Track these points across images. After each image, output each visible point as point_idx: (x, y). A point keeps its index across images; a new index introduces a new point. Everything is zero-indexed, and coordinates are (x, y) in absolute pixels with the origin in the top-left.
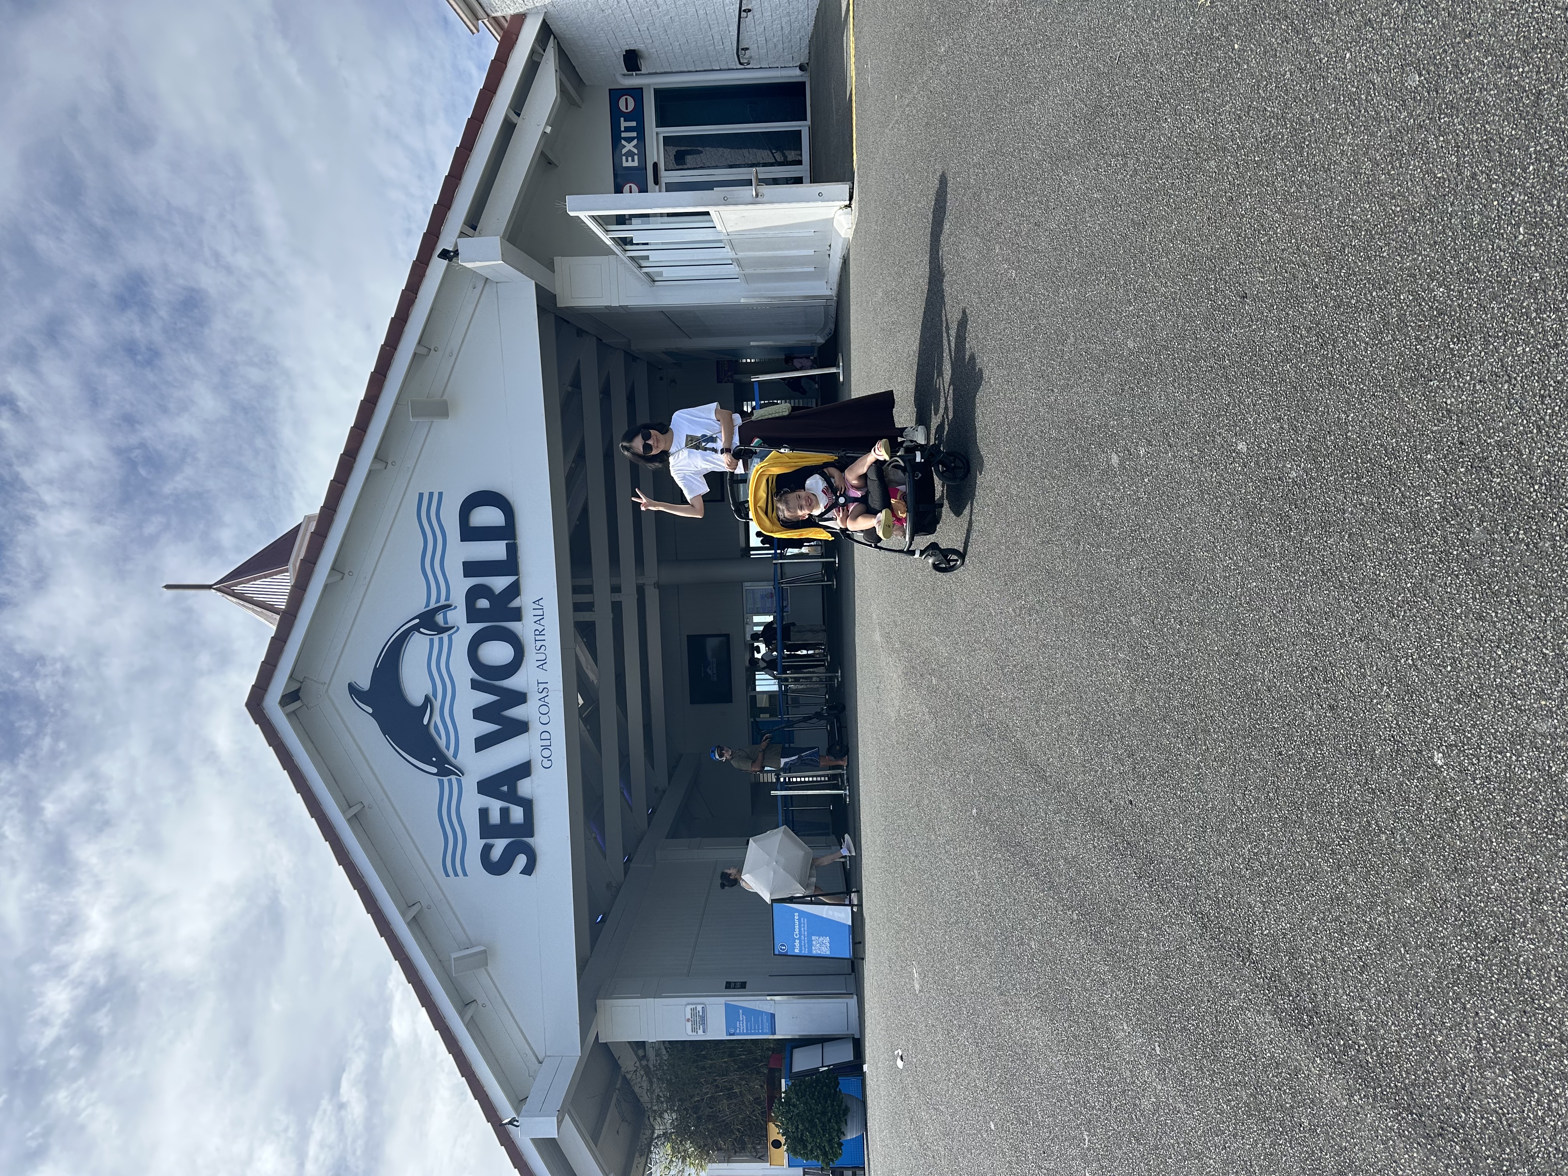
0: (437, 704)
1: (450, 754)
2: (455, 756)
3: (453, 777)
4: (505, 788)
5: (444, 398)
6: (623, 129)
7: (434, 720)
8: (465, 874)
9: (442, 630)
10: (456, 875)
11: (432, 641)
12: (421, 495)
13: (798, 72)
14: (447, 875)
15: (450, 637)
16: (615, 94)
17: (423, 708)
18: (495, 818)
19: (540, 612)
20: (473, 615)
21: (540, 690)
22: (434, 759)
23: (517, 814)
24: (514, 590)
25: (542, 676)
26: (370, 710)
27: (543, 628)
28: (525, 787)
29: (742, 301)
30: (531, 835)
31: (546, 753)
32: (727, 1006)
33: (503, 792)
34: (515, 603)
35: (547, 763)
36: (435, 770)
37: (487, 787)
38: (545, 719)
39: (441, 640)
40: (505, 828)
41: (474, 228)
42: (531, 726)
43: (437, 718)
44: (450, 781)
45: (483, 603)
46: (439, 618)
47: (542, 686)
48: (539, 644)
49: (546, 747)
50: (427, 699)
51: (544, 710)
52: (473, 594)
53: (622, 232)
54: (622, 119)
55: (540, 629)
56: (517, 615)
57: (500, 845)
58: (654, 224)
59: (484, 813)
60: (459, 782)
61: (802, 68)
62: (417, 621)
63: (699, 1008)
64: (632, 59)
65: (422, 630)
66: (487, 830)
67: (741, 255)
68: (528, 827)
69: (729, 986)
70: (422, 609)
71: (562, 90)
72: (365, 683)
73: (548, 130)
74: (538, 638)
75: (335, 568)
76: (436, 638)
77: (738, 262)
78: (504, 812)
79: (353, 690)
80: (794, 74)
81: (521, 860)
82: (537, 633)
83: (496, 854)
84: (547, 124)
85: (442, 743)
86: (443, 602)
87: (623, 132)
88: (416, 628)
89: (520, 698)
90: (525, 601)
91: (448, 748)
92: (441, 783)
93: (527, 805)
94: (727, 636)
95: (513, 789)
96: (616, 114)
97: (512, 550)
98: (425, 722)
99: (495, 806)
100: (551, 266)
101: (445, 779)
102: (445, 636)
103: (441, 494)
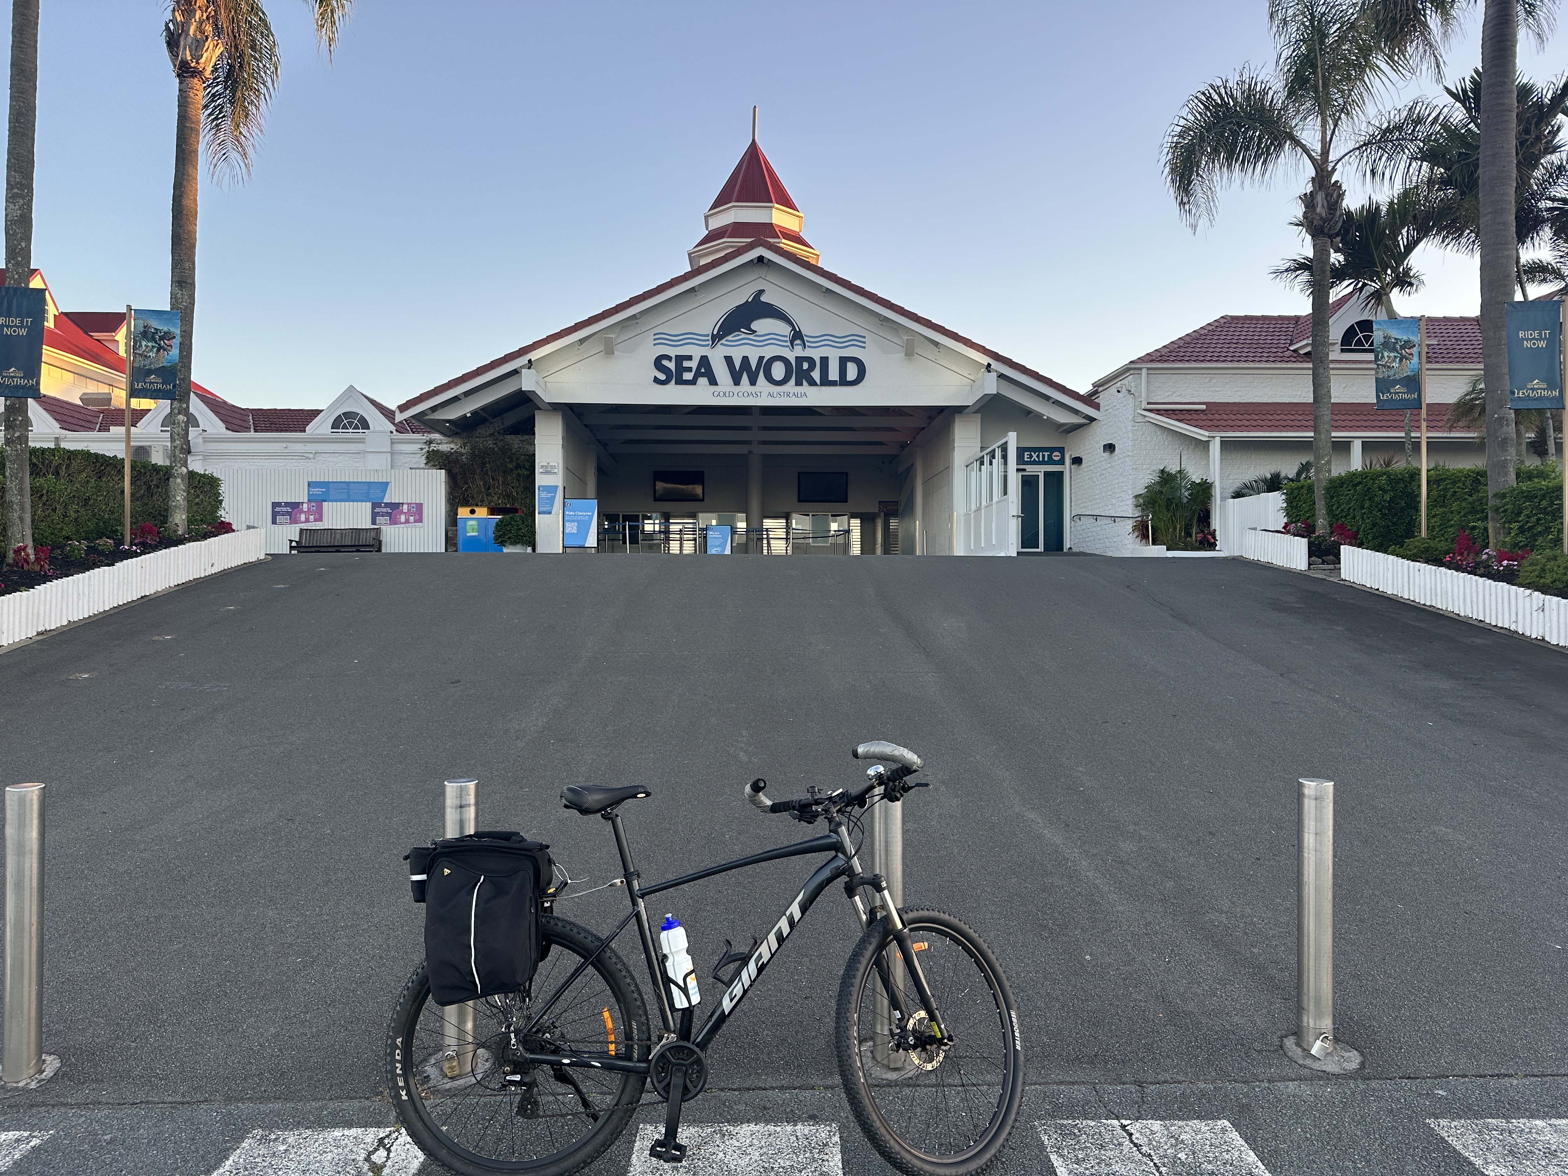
0: (751, 337)
1: (723, 341)
2: (722, 344)
3: (710, 342)
4: (703, 370)
5: (916, 355)
6: (1044, 454)
7: (742, 335)
8: (655, 345)
9: (792, 342)
10: (655, 340)
11: (786, 336)
12: (864, 337)
14: (655, 335)
15: (788, 346)
16: (1062, 450)
17: (749, 329)
19: (799, 396)
21: (756, 393)
22: (721, 333)
23: (688, 376)
25: (765, 394)
26: (749, 300)
27: (791, 397)
28: (703, 381)
30: (676, 383)
32: (557, 487)
33: (701, 369)
34: (805, 382)
36: (715, 333)
37: (704, 361)
38: (740, 394)
40: (681, 369)
41: (999, 377)
43: (743, 336)
44: (708, 340)
45: (805, 366)
46: (798, 342)
48: (782, 394)
49: (725, 394)
50: (754, 332)
51: (746, 394)
53: (998, 454)
54: (1049, 454)
55: (791, 395)
56: (799, 383)
57: (671, 365)
58: (1002, 468)
59: (690, 358)
60: (708, 345)
61: (1070, 548)
62: (798, 330)
63: (556, 471)
64: (1077, 461)
65: (793, 332)
66: (680, 359)
67: (983, 511)
68: (680, 382)
69: (564, 488)
73: (1045, 417)
74: (786, 393)
75: (828, 291)
76: (788, 339)
78: (689, 369)
79: (762, 292)
80: (1067, 544)
81: (662, 377)
82: (788, 393)
83: (665, 363)
84: (1048, 417)
85: (730, 338)
86: (807, 344)
88: (794, 329)
89: (753, 382)
90: (805, 387)
91: (727, 341)
92: (708, 335)
93: (693, 382)
94: (703, 500)
95: (703, 375)
96: (1052, 450)
97: (833, 383)
98: (742, 330)
99: (693, 364)
100: (977, 412)
101: (710, 338)
102: (789, 344)
103: (864, 348)
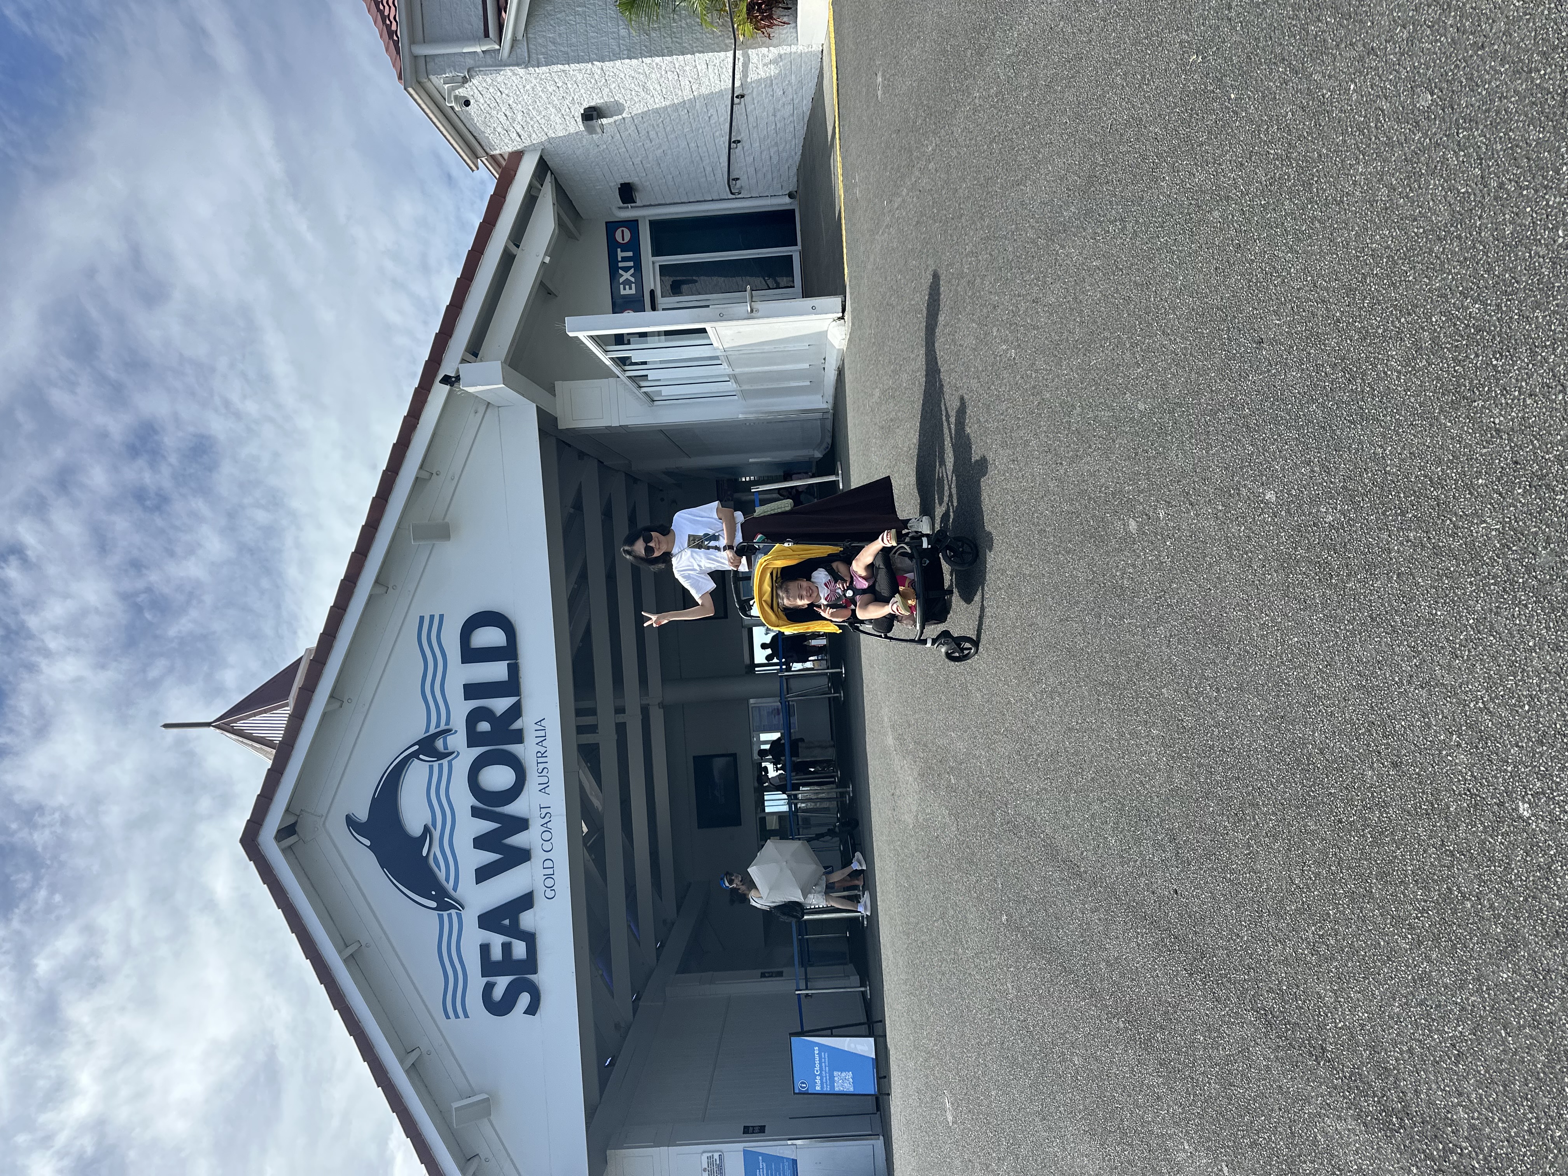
0: (436, 834)
1: (450, 886)
2: (455, 889)
3: (453, 912)
4: (507, 922)
5: (446, 520)
6: (620, 259)
7: (433, 851)
8: (466, 1016)
9: (441, 756)
10: (457, 1016)
11: (431, 767)
12: (422, 618)
13: (787, 200)
14: (448, 1017)
15: (450, 762)
16: (612, 227)
17: (422, 838)
18: (497, 954)
19: (542, 733)
20: (473, 739)
21: (543, 816)
22: (433, 893)
23: (519, 949)
24: (516, 711)
25: (544, 800)
26: (368, 843)
27: (545, 749)
28: (527, 919)
29: (740, 416)
30: (535, 972)
31: (549, 882)
32: (746, 1152)
33: (505, 926)
34: (517, 725)
35: (550, 894)
36: (434, 904)
37: (488, 921)
38: (547, 846)
39: (441, 766)
40: (507, 965)
41: (476, 355)
42: (533, 854)
43: (436, 849)
44: (450, 915)
45: (484, 726)
46: (439, 744)
47: (544, 811)
48: (541, 766)
49: (549, 877)
50: (427, 829)
51: (547, 836)
52: (473, 718)
53: (621, 352)
54: (619, 250)
55: (543, 750)
56: (518, 737)
57: (502, 983)
58: (652, 342)
59: (485, 949)
60: (459, 916)
61: (790, 195)
62: (417, 747)
63: (716, 1156)
64: (627, 192)
65: (421, 756)
66: (489, 968)
67: (738, 371)
68: (531, 963)
69: (747, 1130)
70: (420, 735)
71: (560, 223)
72: (362, 815)
73: (547, 260)
74: (540, 760)
75: (333, 696)
76: (436, 765)
77: (735, 377)
78: (507, 948)
79: (351, 821)
80: (783, 202)
81: (524, 999)
82: (539, 755)
83: (498, 993)
84: (546, 254)
85: (441, 875)
86: (443, 727)
87: (620, 262)
88: (415, 755)
89: (522, 824)
90: (527, 722)
91: (447, 880)
92: (441, 918)
93: (530, 939)
94: (734, 756)
95: (515, 922)
96: (613, 246)
97: (514, 671)
98: (424, 853)
99: (497, 941)
100: (552, 391)
101: (445, 914)
102: (445, 762)
103: (441, 617)
